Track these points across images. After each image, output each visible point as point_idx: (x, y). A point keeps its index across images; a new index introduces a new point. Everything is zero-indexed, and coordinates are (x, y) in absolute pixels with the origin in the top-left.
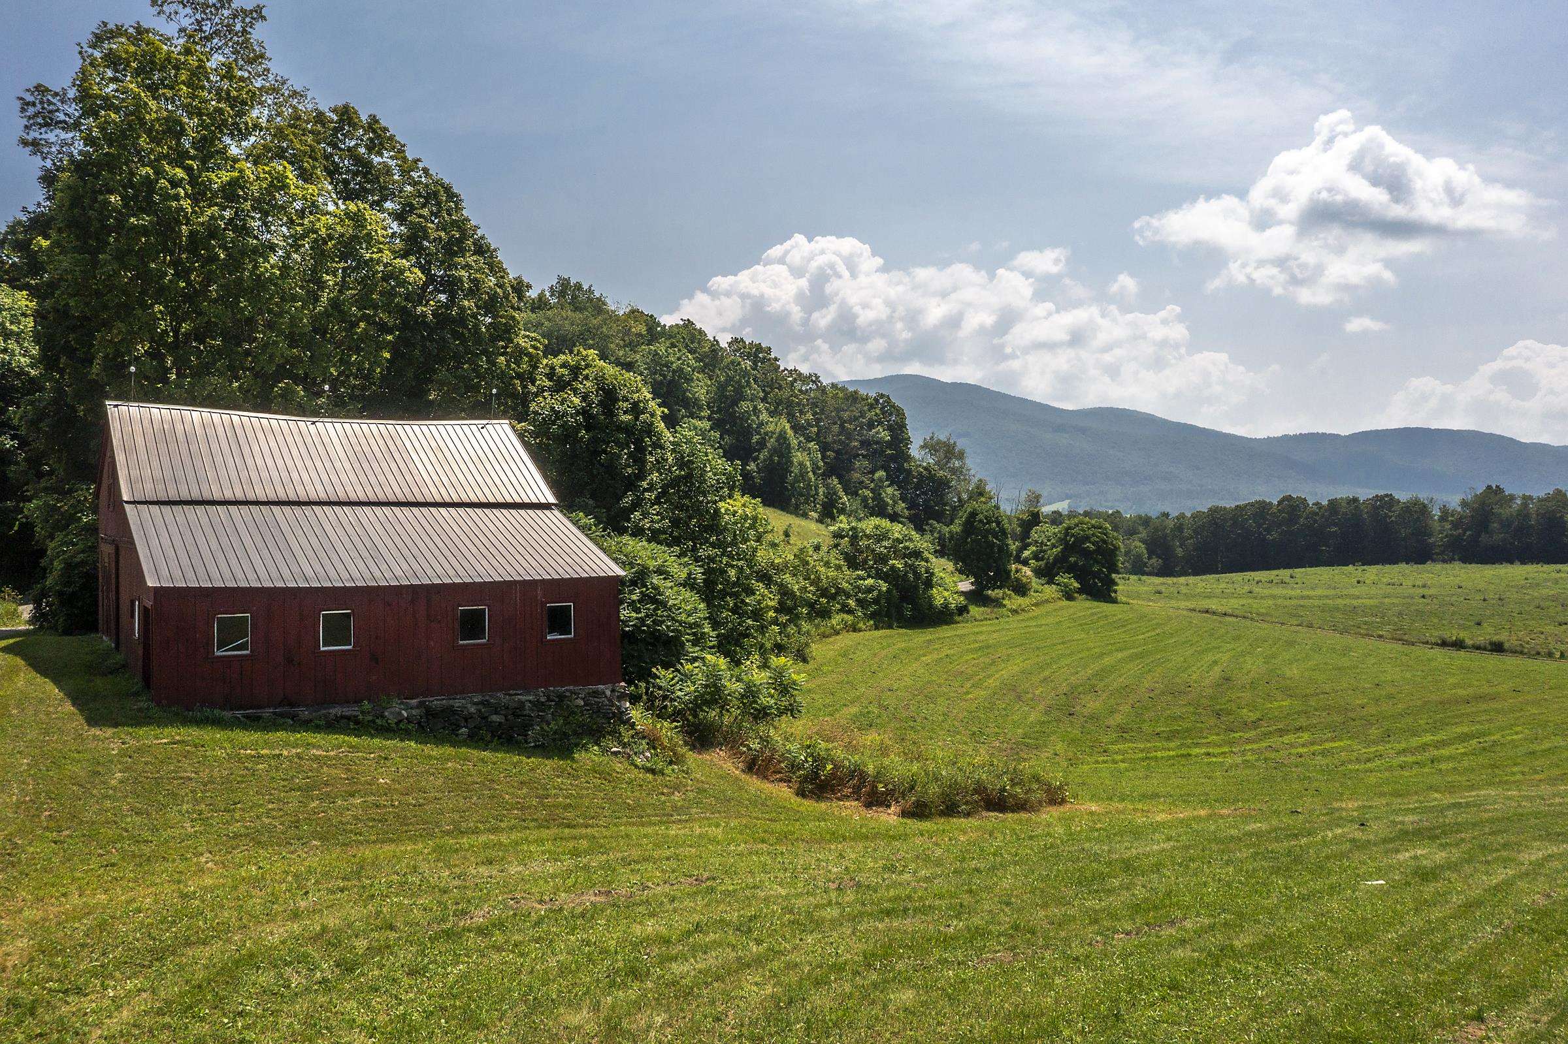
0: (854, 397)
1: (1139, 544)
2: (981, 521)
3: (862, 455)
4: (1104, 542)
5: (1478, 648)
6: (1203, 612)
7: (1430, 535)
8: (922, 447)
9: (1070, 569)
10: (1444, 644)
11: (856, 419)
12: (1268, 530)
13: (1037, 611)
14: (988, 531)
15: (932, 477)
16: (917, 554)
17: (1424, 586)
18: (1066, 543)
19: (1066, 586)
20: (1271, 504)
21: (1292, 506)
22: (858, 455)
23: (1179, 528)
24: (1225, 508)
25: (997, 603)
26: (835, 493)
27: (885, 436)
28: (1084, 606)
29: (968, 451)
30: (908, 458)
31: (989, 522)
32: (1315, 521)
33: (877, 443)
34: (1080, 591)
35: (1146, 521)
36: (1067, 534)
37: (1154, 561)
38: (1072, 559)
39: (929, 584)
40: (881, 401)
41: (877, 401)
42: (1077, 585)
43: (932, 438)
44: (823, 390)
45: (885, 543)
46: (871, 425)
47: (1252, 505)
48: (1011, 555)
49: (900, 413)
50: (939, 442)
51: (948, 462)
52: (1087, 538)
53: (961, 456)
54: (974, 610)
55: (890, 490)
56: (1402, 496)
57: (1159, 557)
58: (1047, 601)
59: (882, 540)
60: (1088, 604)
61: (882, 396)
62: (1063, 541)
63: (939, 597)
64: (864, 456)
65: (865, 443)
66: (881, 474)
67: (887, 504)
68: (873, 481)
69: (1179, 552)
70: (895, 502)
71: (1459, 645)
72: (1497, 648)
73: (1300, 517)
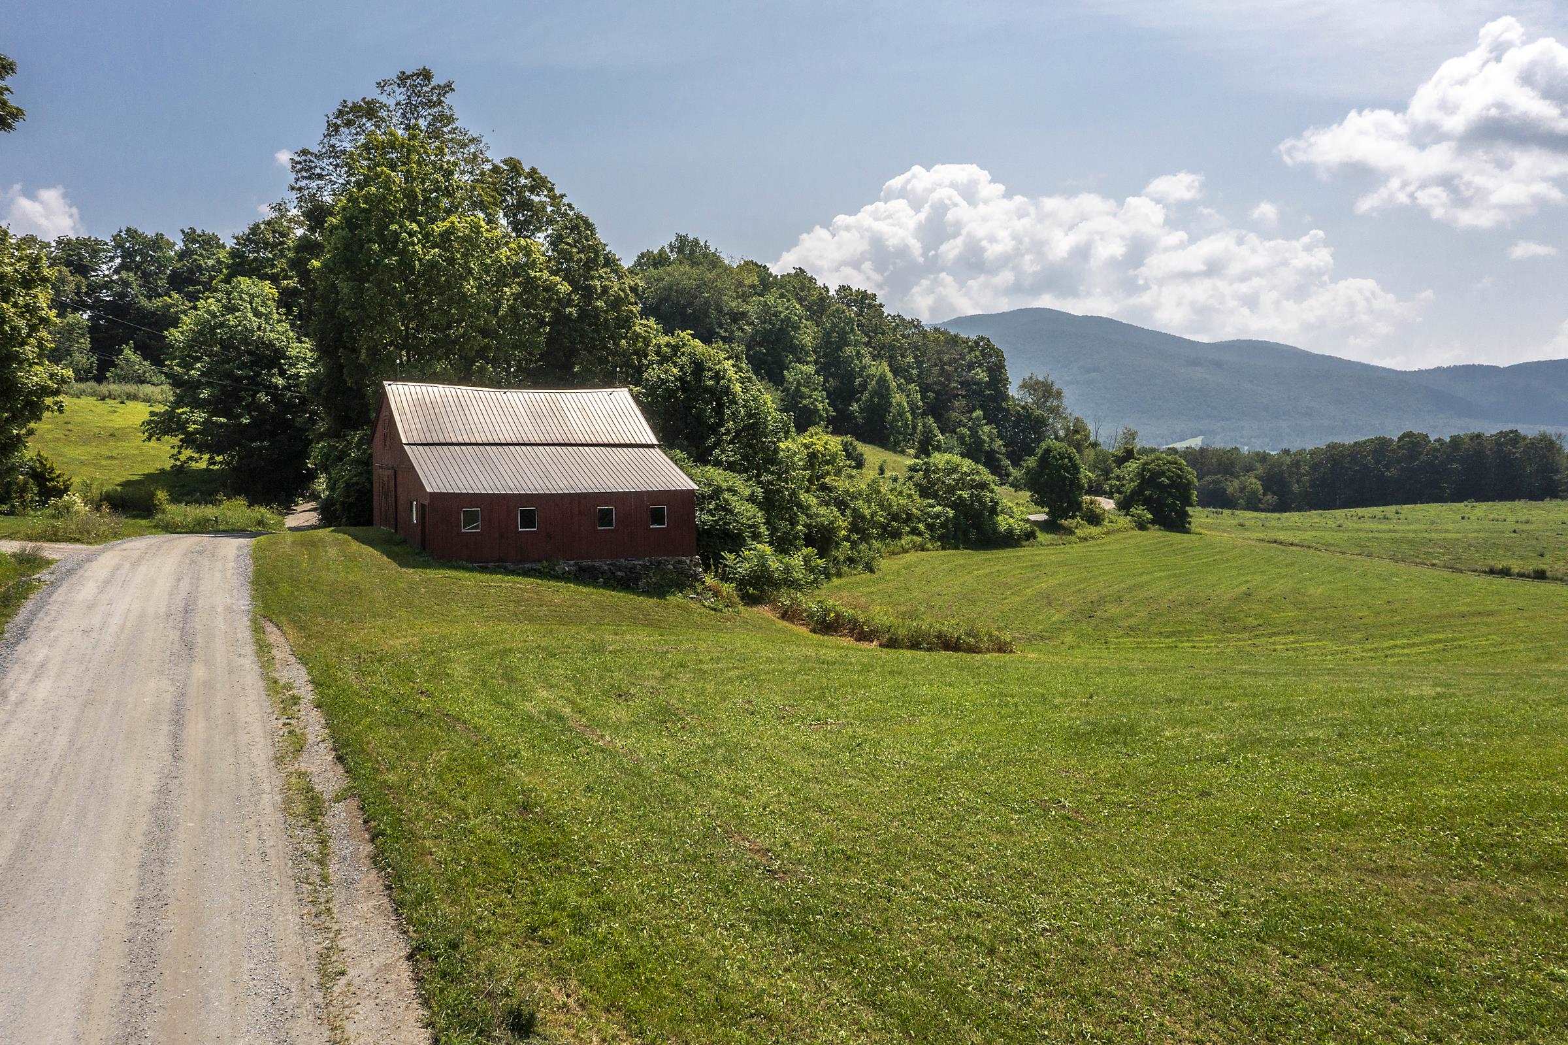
0: (954, 341)
1: (1254, 480)
2: (1054, 457)
3: (961, 395)
4: (1179, 476)
5: (1521, 575)
6: (1271, 542)
7: (1557, 472)
8: (1021, 387)
9: (1148, 503)
10: (1492, 572)
11: (956, 361)
12: (1388, 468)
13: (1107, 539)
14: (1061, 466)
15: (1029, 416)
16: (983, 486)
17: (1527, 522)
18: (1143, 477)
19: (1139, 516)
20: (1391, 440)
21: (1413, 443)
22: (957, 395)
23: (1297, 464)
24: (1344, 445)
25: (1069, 531)
26: (931, 432)
27: (984, 376)
28: (1156, 535)
29: (1067, 393)
30: (1006, 397)
31: (1062, 458)
32: (1437, 458)
33: (975, 384)
34: (1153, 522)
35: (1263, 458)
36: (1143, 470)
37: (1269, 497)
38: (1147, 493)
39: (993, 511)
40: (981, 344)
41: (977, 343)
42: (1150, 516)
43: (1031, 378)
44: (924, 334)
45: (955, 476)
46: (971, 366)
47: (1372, 441)
48: (1083, 488)
49: (999, 354)
50: (1037, 382)
51: (1045, 402)
52: (1163, 473)
53: (1059, 394)
54: (1042, 537)
55: (986, 429)
56: (1530, 430)
57: (1275, 493)
58: (1119, 530)
59: (952, 473)
60: (1160, 533)
61: (982, 338)
62: (1140, 475)
63: (1003, 523)
64: (963, 396)
65: (965, 384)
66: (978, 413)
67: (984, 441)
68: (970, 419)
69: (1296, 488)
70: (992, 440)
71: (1505, 573)
72: (1540, 575)
73: (1420, 453)
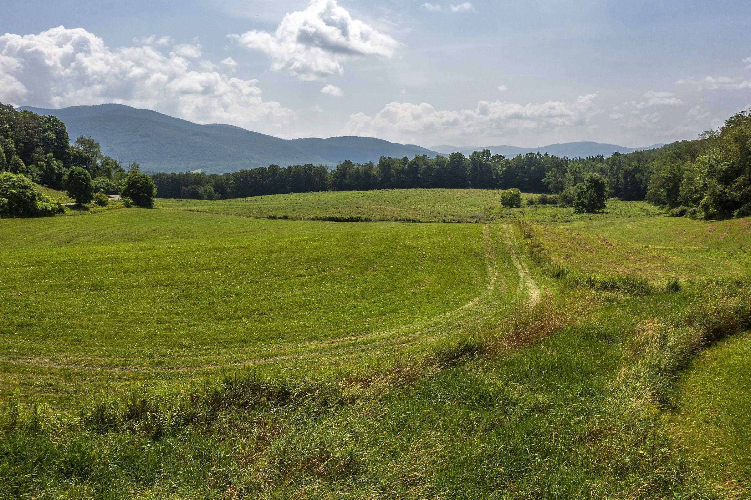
0: (34, 117)
1: (210, 187)
2: (76, 174)
3: (41, 145)
5: (279, 218)
7: (326, 181)
8: (77, 142)
9: (132, 196)
10: (270, 218)
11: (35, 128)
12: (264, 180)
13: (108, 212)
14: (81, 178)
15: (81, 156)
16: (27, 187)
17: (307, 200)
18: (129, 183)
19: (127, 202)
20: (265, 168)
21: (274, 169)
22: (38, 145)
23: (228, 179)
24: (247, 171)
25: (87, 209)
26: (18, 163)
27: (53, 136)
28: (135, 209)
29: (101, 145)
30: (67, 147)
31: (80, 175)
32: (283, 175)
33: (49, 139)
34: (133, 204)
35: (214, 177)
36: (129, 180)
38: (131, 191)
39: (33, 199)
40: (52, 119)
41: (49, 120)
42: (132, 201)
43: (82, 138)
44: (16, 113)
45: (9, 183)
46: (45, 131)
47: (258, 169)
48: (93, 189)
49: (62, 125)
50: (85, 140)
51: (90, 149)
52: (138, 182)
53: (97, 146)
54: (68, 211)
55: (55, 162)
56: (316, 164)
57: (219, 193)
58: (116, 208)
60: (137, 209)
61: (52, 117)
62: (128, 183)
63: (40, 205)
64: (42, 146)
65: (43, 139)
66: (51, 154)
67: (55, 169)
68: (46, 157)
69: (228, 190)
71: (274, 218)
72: (286, 218)
73: (277, 174)
